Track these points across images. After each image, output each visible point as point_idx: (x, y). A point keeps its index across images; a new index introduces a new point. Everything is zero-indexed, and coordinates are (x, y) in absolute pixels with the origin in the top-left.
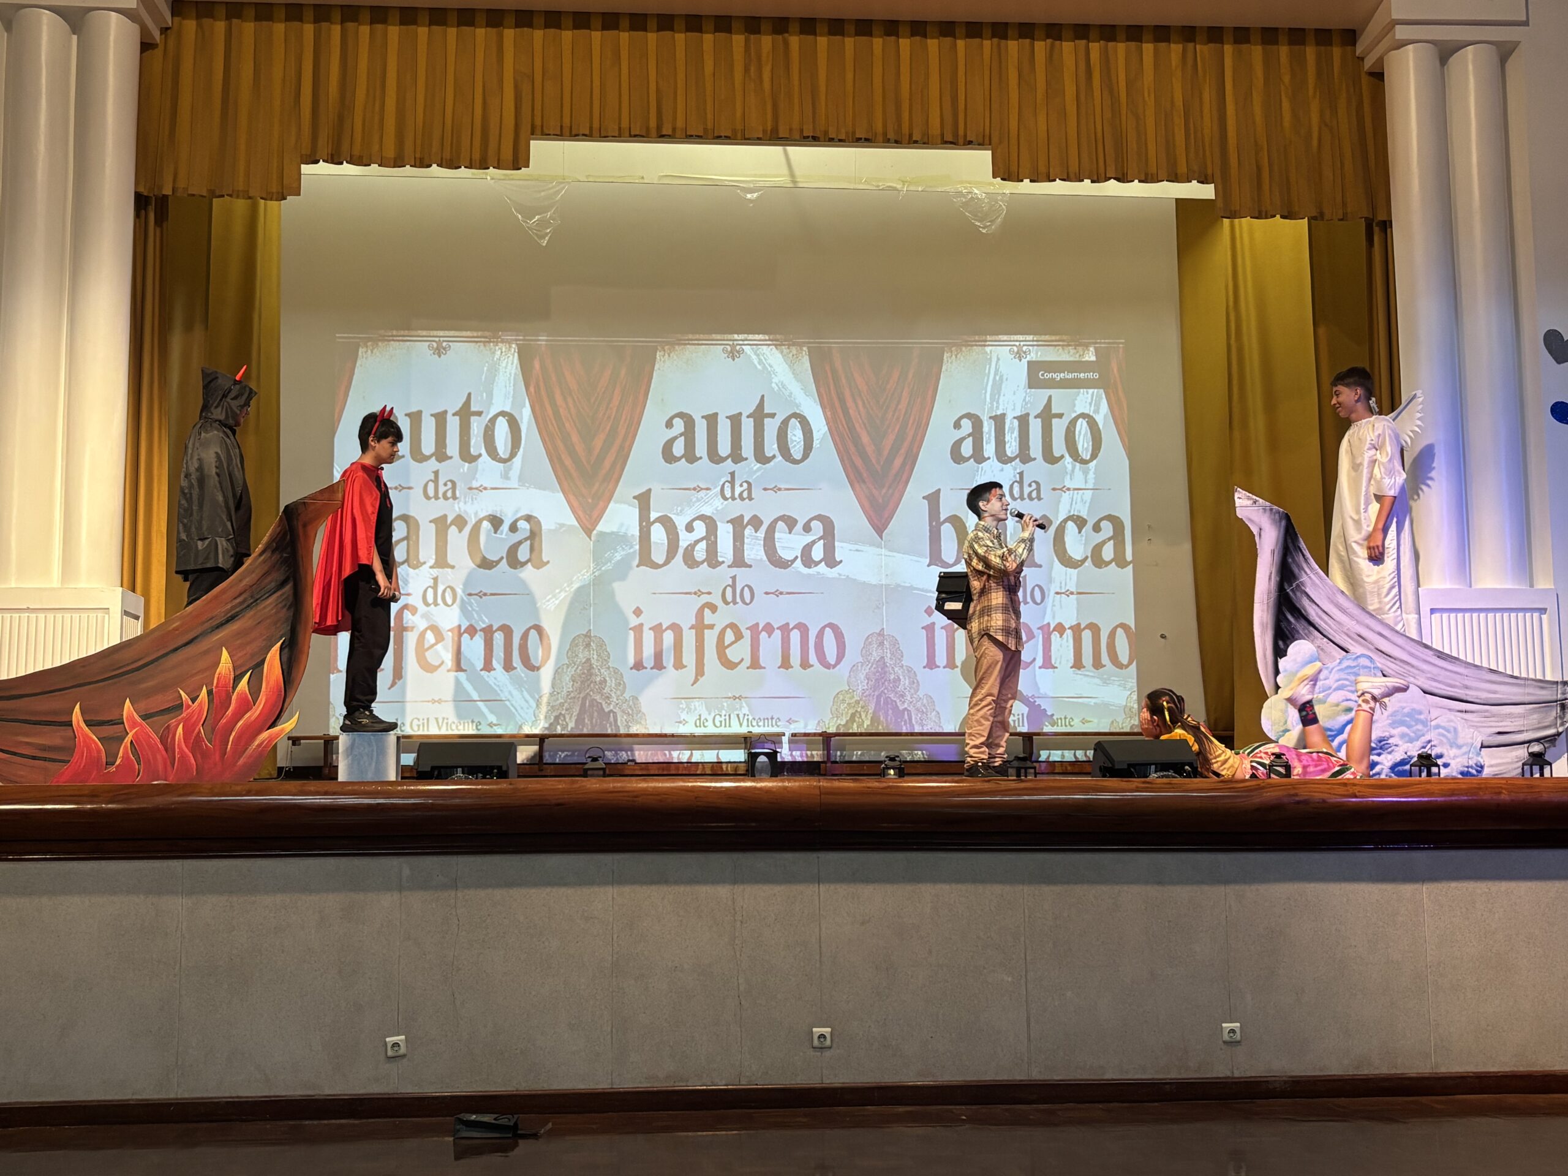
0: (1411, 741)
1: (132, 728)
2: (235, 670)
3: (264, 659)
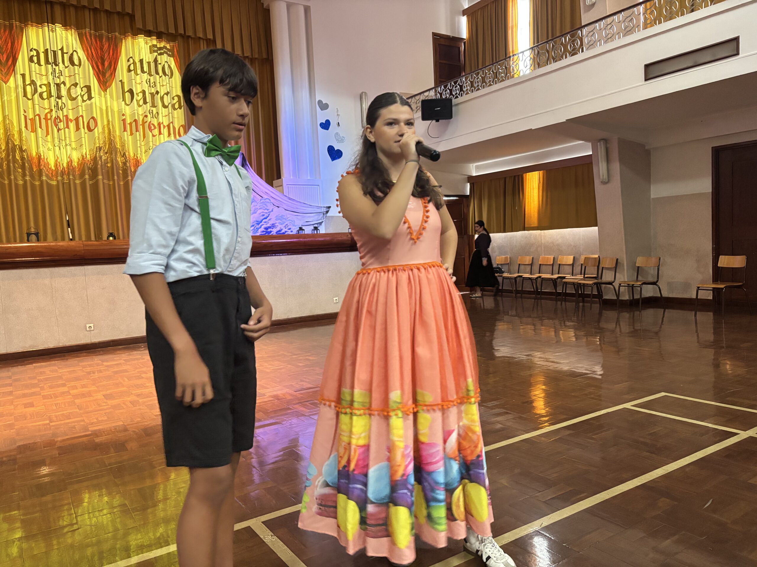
0: (282, 224)
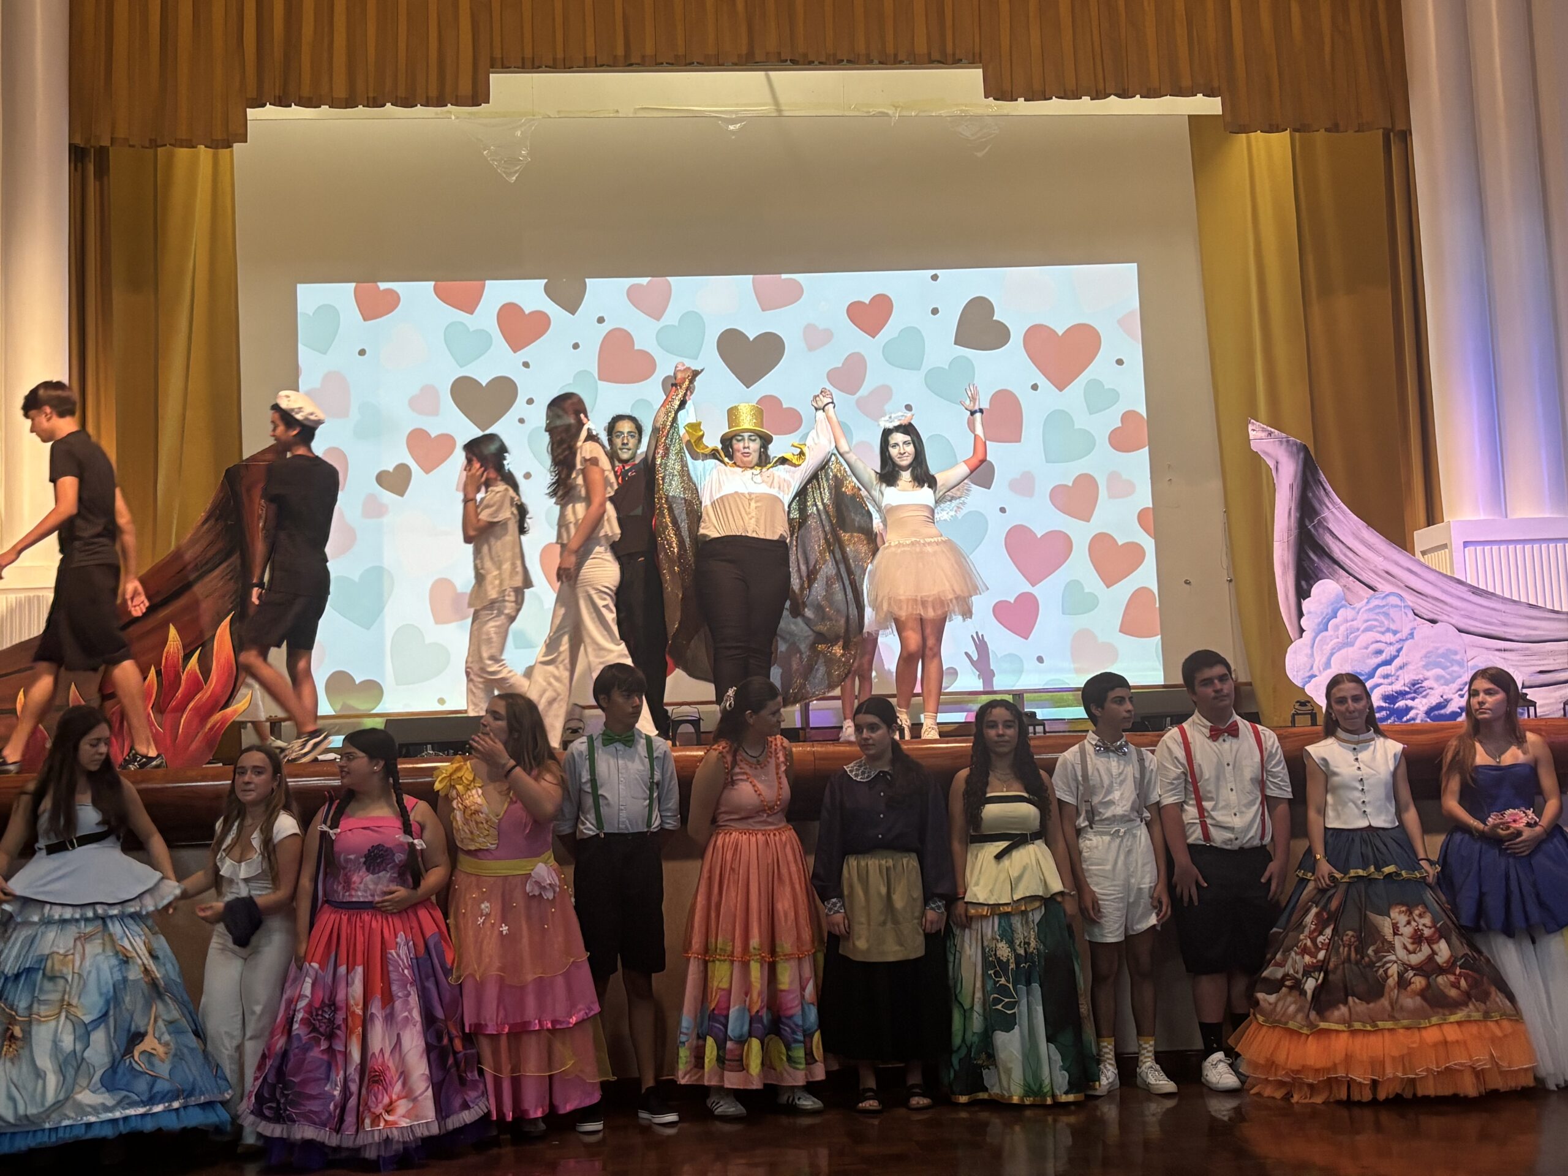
0: (1447, 683)
2: (184, 647)
3: (214, 636)
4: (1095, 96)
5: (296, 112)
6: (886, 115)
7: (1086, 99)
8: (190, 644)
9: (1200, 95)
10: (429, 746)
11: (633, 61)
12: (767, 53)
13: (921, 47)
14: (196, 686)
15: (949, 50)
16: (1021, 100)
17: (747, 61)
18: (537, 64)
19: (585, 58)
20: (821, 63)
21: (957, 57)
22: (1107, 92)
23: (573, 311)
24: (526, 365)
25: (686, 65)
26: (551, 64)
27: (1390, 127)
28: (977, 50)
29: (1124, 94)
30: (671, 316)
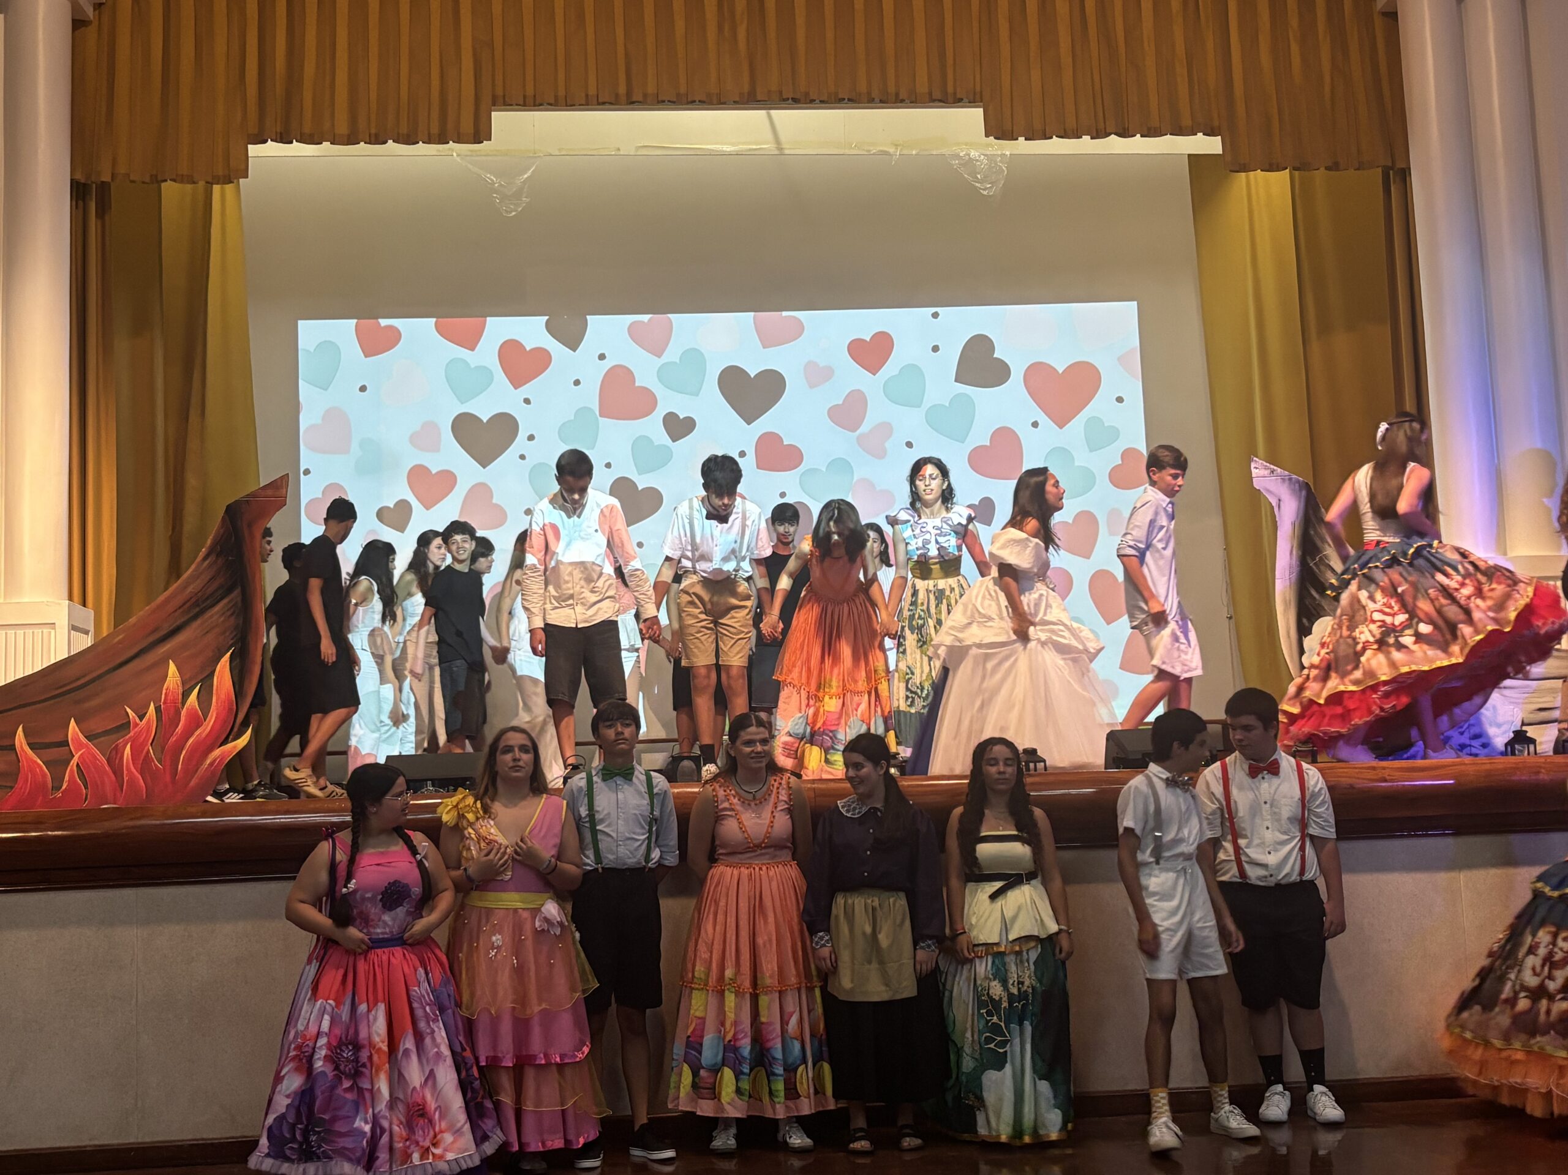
1: (78, 750)
2: (183, 684)
3: (213, 672)
4: (1095, 135)
5: (298, 149)
6: (886, 153)
7: (1086, 138)
8: (191, 679)
9: (1200, 135)
10: (429, 783)
11: (634, 99)
12: (769, 91)
13: (922, 87)
14: (195, 722)
15: (950, 90)
16: (1021, 139)
17: (749, 100)
18: (537, 103)
19: (587, 96)
20: (822, 102)
21: (958, 96)
22: (1108, 131)
23: (574, 347)
24: (527, 401)
25: (688, 103)
26: (552, 101)
27: (1390, 164)
28: (978, 89)
29: (1124, 133)
30: (672, 354)
